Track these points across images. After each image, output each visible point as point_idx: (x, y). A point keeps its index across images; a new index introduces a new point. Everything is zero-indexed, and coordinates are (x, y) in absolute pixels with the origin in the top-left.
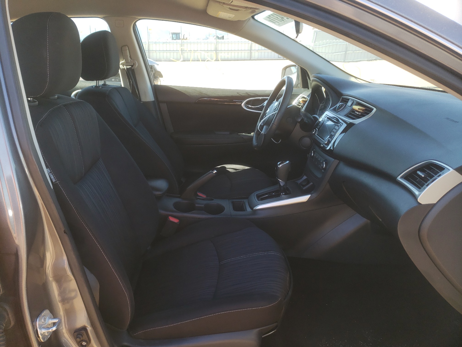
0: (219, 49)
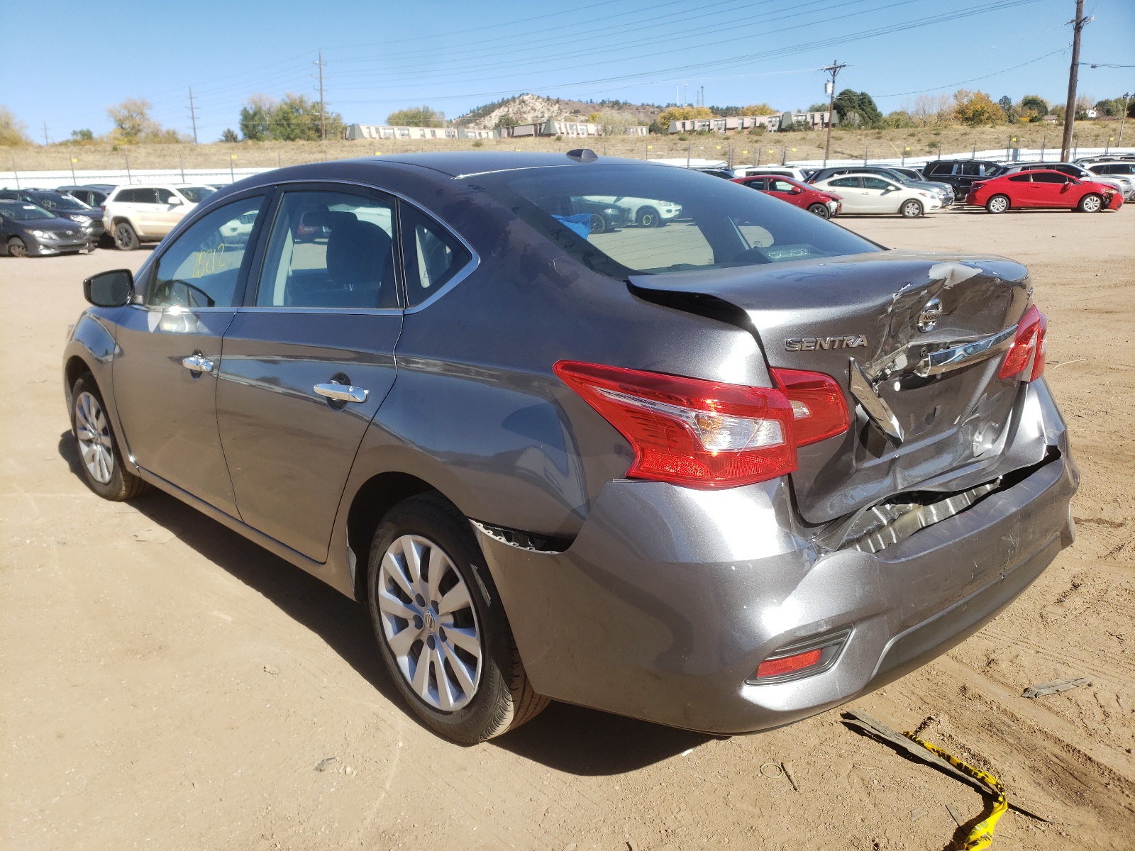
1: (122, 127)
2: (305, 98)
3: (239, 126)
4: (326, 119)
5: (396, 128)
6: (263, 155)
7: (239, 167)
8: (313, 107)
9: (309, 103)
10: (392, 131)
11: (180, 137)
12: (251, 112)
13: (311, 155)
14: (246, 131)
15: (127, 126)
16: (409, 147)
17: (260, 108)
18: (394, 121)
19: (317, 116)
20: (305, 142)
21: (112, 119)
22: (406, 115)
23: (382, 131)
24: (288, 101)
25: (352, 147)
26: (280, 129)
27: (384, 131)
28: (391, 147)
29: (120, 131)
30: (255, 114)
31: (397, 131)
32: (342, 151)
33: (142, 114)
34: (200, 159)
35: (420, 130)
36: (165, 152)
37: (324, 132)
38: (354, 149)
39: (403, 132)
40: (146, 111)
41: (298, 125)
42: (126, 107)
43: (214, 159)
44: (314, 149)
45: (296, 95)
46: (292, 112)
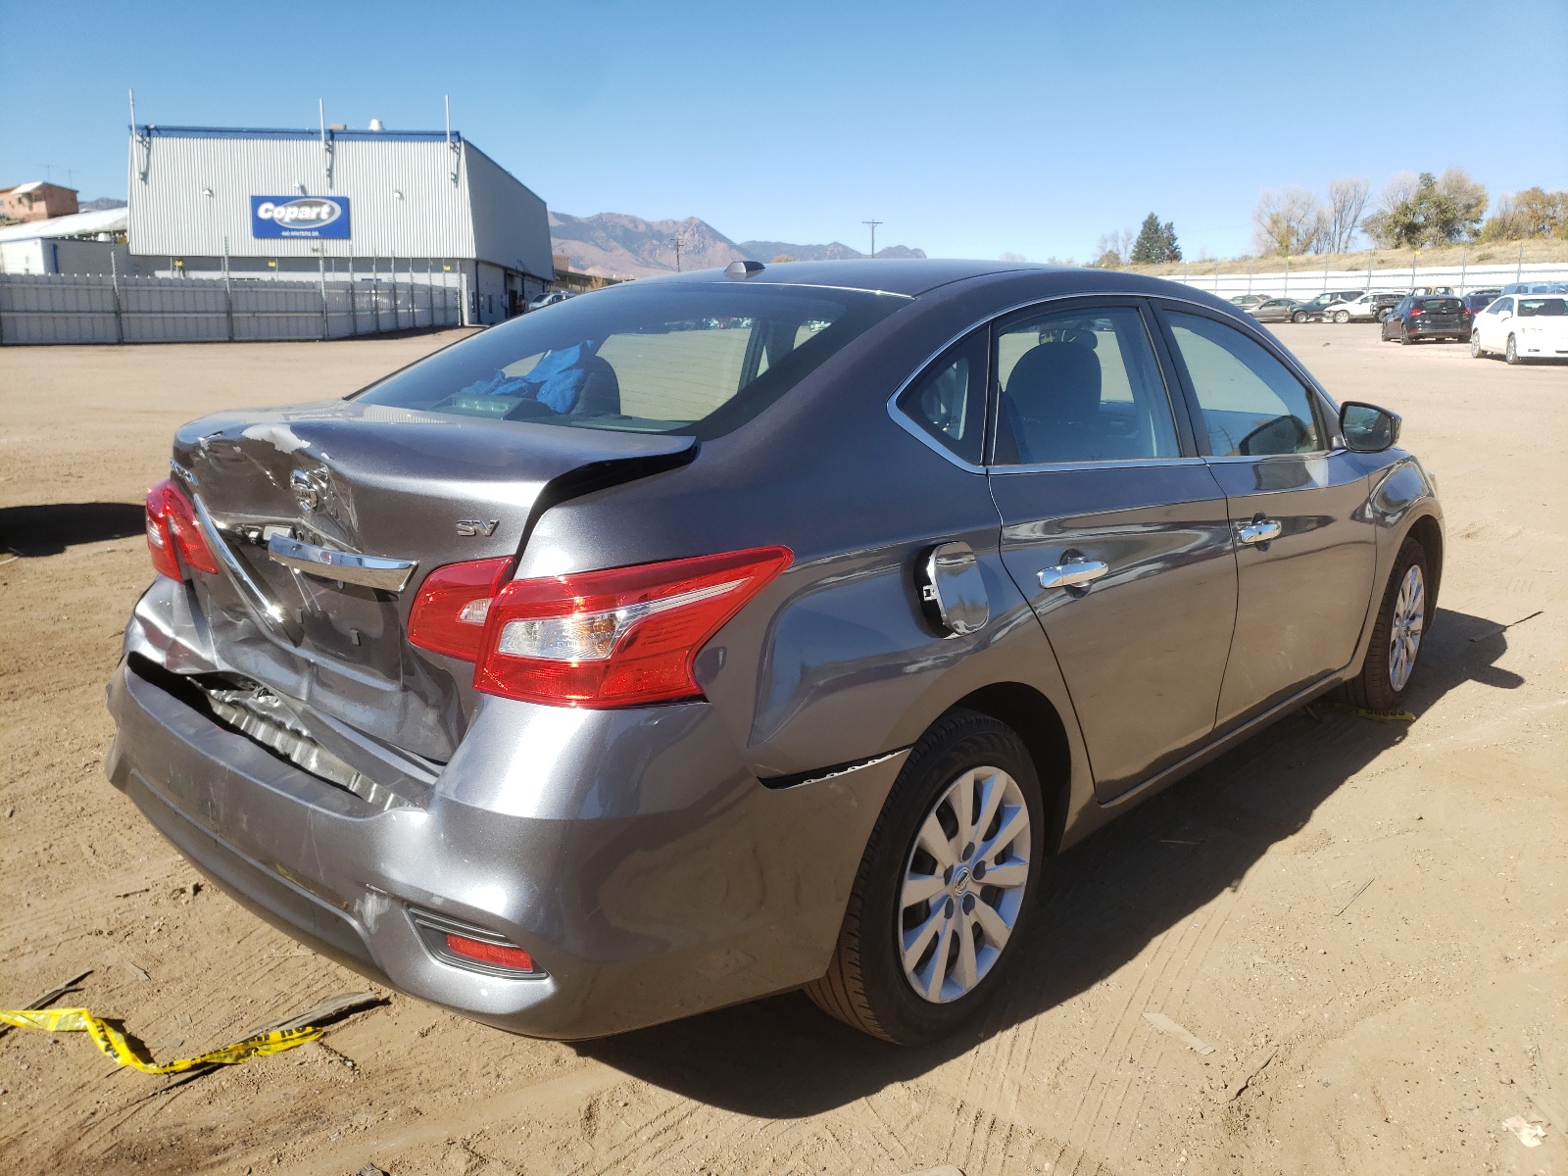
0: (241, 309)
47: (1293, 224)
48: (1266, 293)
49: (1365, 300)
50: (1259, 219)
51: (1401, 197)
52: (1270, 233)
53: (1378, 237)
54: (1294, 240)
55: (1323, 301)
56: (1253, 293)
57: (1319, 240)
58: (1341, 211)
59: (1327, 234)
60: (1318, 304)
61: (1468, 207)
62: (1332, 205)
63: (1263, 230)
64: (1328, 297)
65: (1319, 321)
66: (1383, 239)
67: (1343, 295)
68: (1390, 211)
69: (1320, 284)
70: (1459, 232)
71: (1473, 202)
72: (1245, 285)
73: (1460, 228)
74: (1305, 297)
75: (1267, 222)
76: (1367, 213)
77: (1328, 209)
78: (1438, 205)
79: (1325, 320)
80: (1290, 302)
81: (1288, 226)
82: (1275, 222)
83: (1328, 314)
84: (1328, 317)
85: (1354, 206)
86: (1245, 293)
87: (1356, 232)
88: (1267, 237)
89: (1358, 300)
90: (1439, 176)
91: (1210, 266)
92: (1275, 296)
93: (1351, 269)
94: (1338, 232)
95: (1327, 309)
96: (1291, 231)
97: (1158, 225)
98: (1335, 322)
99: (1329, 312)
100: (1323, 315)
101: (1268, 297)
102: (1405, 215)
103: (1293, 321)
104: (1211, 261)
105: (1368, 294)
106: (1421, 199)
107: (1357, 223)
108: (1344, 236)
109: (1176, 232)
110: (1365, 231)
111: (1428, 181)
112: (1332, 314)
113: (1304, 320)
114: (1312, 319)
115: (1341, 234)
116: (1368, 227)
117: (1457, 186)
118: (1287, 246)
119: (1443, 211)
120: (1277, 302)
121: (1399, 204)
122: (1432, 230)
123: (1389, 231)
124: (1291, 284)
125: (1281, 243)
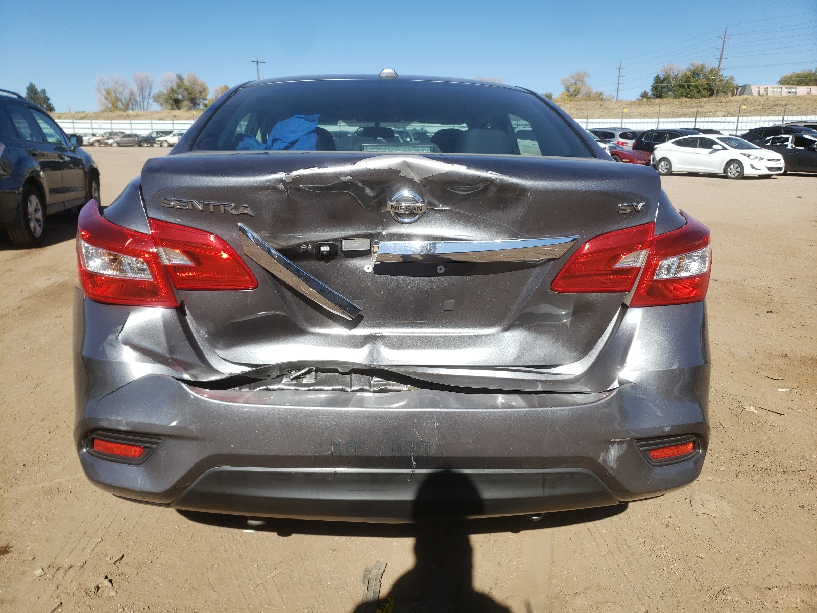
1: (568, 91)
2: (706, 66)
3: (650, 88)
4: (720, 81)
5: (784, 87)
6: (652, 109)
7: (632, 118)
8: (711, 71)
9: (708, 69)
10: (780, 90)
11: (604, 97)
12: (662, 78)
13: (690, 109)
14: (655, 93)
15: (572, 90)
16: (780, 102)
17: (669, 74)
18: (785, 82)
19: (713, 79)
20: (687, 99)
21: (563, 85)
22: (798, 76)
23: (770, 90)
24: (692, 69)
25: (726, 102)
26: (681, 90)
27: (772, 90)
28: (762, 102)
29: (566, 94)
30: (664, 80)
31: (785, 90)
32: (717, 106)
33: (582, 81)
34: (605, 112)
35: (808, 89)
36: (583, 107)
37: (715, 92)
38: (729, 104)
39: (790, 90)
40: (586, 79)
41: (696, 86)
42: (573, 77)
43: (615, 112)
44: (694, 105)
45: (698, 63)
46: (693, 77)
47: (118, 95)
48: (122, 131)
49: (174, 135)
50: (99, 90)
51: (169, 85)
52: (107, 99)
53: (162, 104)
54: (120, 104)
55: (154, 135)
56: (114, 131)
57: (132, 104)
58: (142, 89)
59: (136, 101)
60: (151, 137)
61: (201, 92)
62: (136, 86)
63: (103, 98)
64: (155, 133)
65: (152, 146)
66: (165, 106)
67: (163, 132)
68: (165, 92)
69: (149, 126)
70: (198, 104)
71: (202, 90)
72: (109, 126)
73: (199, 102)
74: (144, 133)
75: (104, 92)
76: (155, 92)
77: (135, 88)
78: (187, 90)
79: (155, 145)
80: (136, 136)
81: (116, 96)
82: (108, 93)
83: (158, 142)
84: (158, 144)
85: (147, 88)
86: (110, 131)
87: (151, 101)
88: (104, 101)
89: (171, 135)
90: (185, 76)
91: (83, 115)
92: (128, 132)
93: (160, 119)
94: (142, 100)
95: (156, 140)
96: (117, 99)
97: (36, 90)
98: (161, 146)
99: (158, 141)
100: (155, 143)
101: (123, 133)
102: (173, 94)
103: (140, 145)
104: (83, 112)
105: (175, 132)
106: (179, 87)
107: (151, 96)
108: (146, 103)
109: (48, 95)
110: (155, 101)
111: (180, 78)
112: (160, 142)
113: (146, 145)
114: (149, 145)
115: (143, 101)
116: (156, 99)
117: (194, 82)
118: (117, 107)
119: (190, 94)
120: (129, 136)
121: (169, 88)
122: (186, 103)
123: (167, 102)
124: (134, 126)
125: (113, 105)
